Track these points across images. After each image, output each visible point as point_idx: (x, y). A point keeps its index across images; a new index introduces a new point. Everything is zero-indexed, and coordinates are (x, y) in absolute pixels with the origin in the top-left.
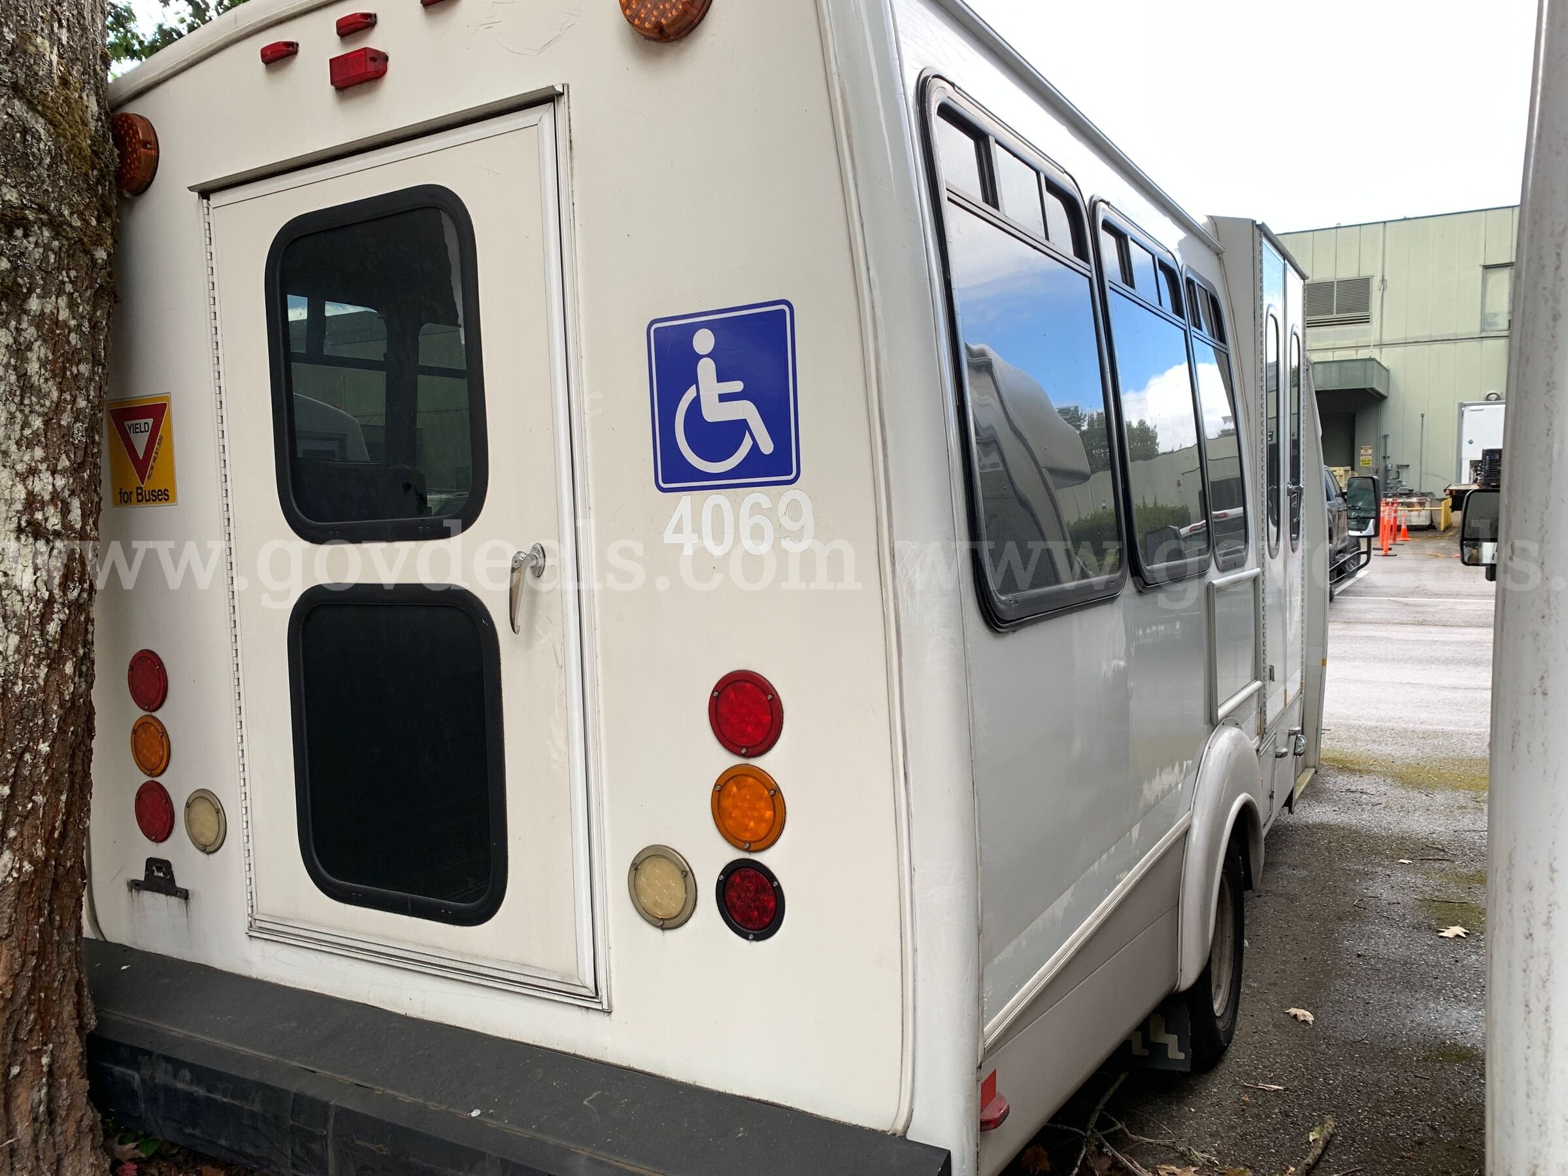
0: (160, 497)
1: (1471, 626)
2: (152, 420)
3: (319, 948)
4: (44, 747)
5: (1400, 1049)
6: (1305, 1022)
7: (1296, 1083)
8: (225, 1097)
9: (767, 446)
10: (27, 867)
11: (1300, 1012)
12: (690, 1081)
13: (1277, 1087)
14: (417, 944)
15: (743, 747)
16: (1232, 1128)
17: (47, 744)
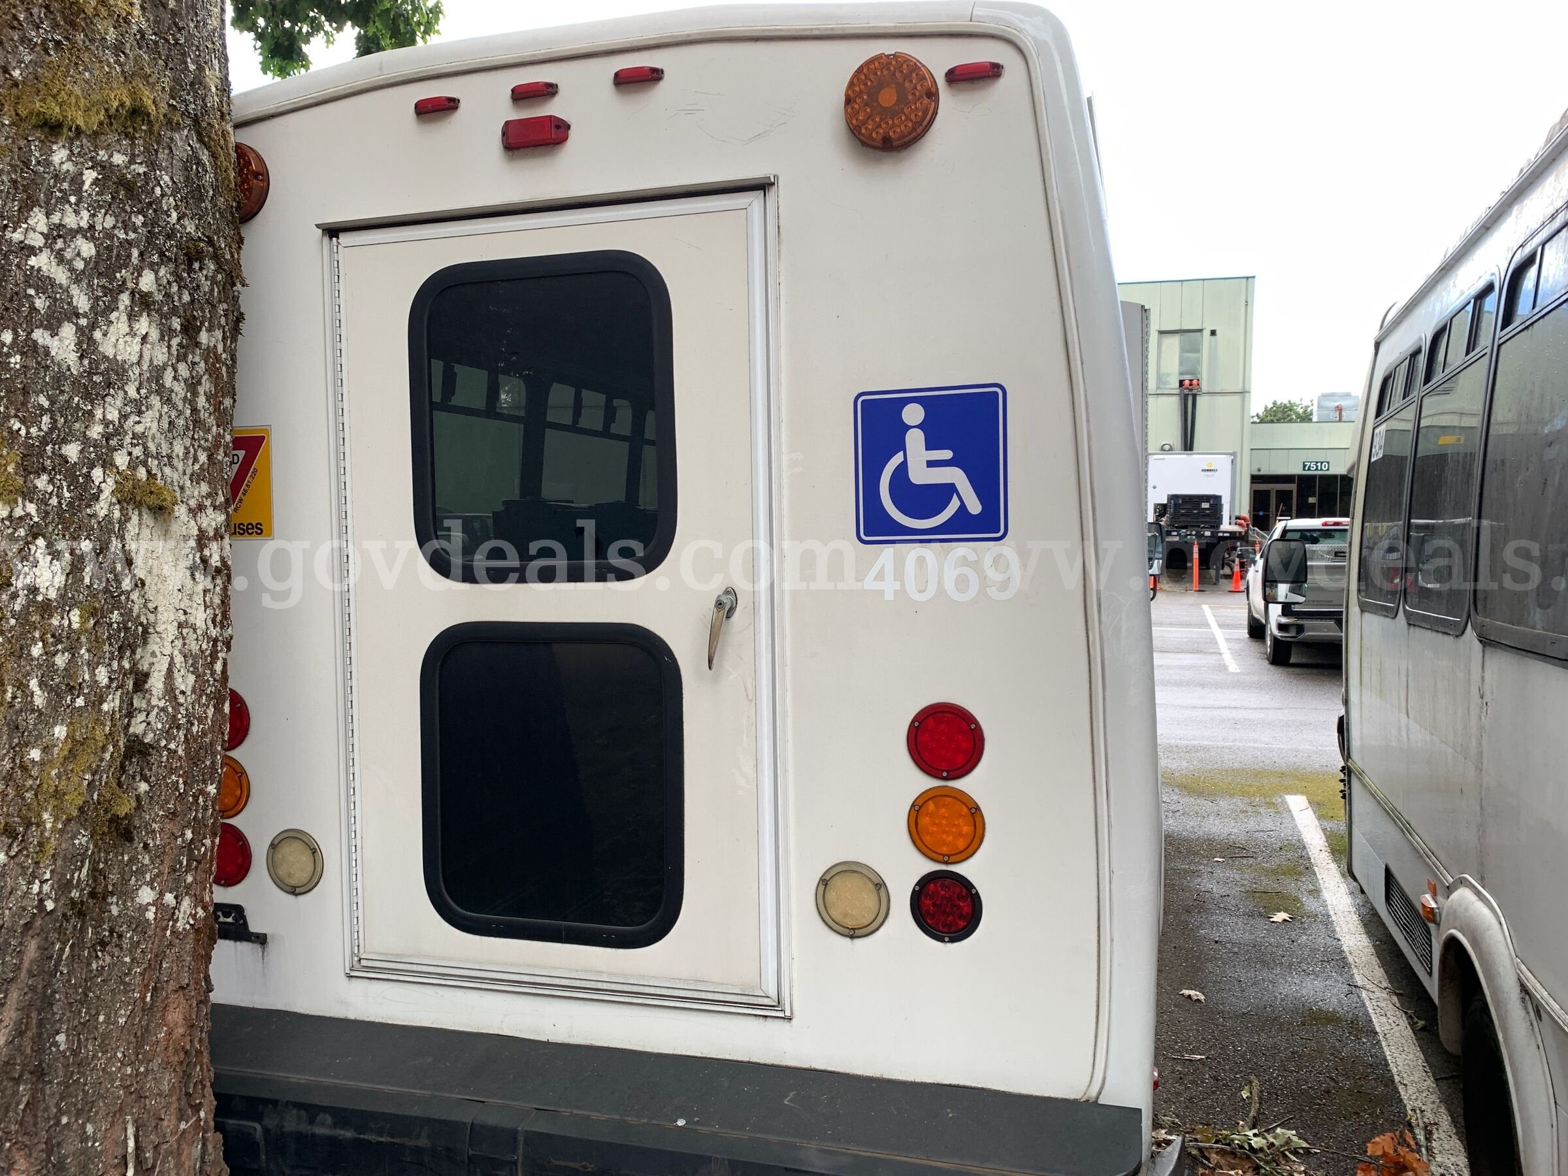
0: (250, 531)
1: (1182, 652)
2: (244, 452)
3: (443, 982)
4: (212, 789)
5: (1280, 1017)
6: (1198, 1001)
7: (1212, 1052)
8: (382, 1137)
9: (975, 507)
10: (201, 913)
11: (1192, 993)
12: (878, 1075)
13: (1199, 1057)
14: (571, 970)
15: (943, 771)
16: (1178, 1094)
17: (214, 786)
